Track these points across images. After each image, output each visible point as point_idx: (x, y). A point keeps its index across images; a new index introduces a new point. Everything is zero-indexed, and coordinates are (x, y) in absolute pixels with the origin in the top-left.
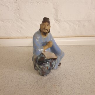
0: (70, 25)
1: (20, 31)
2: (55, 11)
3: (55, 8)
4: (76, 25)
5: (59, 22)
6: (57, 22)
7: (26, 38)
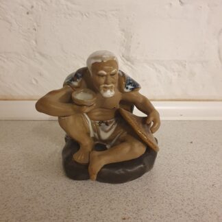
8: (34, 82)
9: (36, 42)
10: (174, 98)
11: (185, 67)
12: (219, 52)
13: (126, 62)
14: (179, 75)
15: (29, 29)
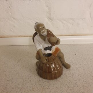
0: (64, 23)
1: (13, 30)
2: (48, 9)
3: (47, 6)
4: (70, 23)
5: (52, 21)
6: (51, 20)
7: (19, 36)
8: (12, 30)
9: (11, 13)
10: (70, 34)
11: (75, 21)
12: (90, 14)
13: (50, 20)
14: (72, 24)
15: (7, 8)
